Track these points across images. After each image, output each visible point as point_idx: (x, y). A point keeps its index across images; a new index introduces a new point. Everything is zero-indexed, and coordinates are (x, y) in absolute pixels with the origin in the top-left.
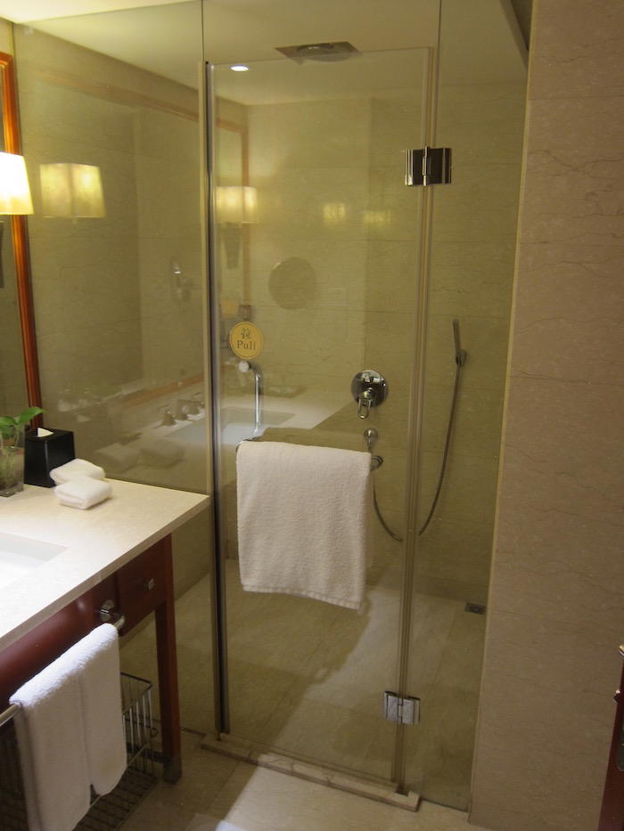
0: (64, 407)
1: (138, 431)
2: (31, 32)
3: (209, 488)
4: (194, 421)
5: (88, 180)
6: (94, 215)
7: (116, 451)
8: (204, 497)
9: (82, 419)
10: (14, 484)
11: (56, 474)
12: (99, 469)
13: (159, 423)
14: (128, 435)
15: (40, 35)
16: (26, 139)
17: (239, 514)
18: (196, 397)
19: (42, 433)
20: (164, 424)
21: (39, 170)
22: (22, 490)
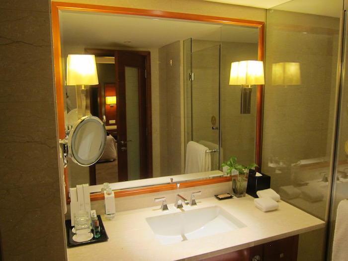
0: (271, 165)
1: (307, 182)
2: (273, 11)
3: (326, 218)
4: (342, 182)
5: (293, 69)
6: (294, 83)
7: (290, 189)
8: (322, 222)
9: (278, 172)
10: (242, 193)
11: (259, 193)
12: (278, 196)
13: (321, 180)
14: (303, 183)
15: (276, 11)
16: (268, 54)
17: (335, 237)
18: (346, 170)
19: (258, 175)
20: (323, 181)
21: (272, 66)
22: (244, 196)
